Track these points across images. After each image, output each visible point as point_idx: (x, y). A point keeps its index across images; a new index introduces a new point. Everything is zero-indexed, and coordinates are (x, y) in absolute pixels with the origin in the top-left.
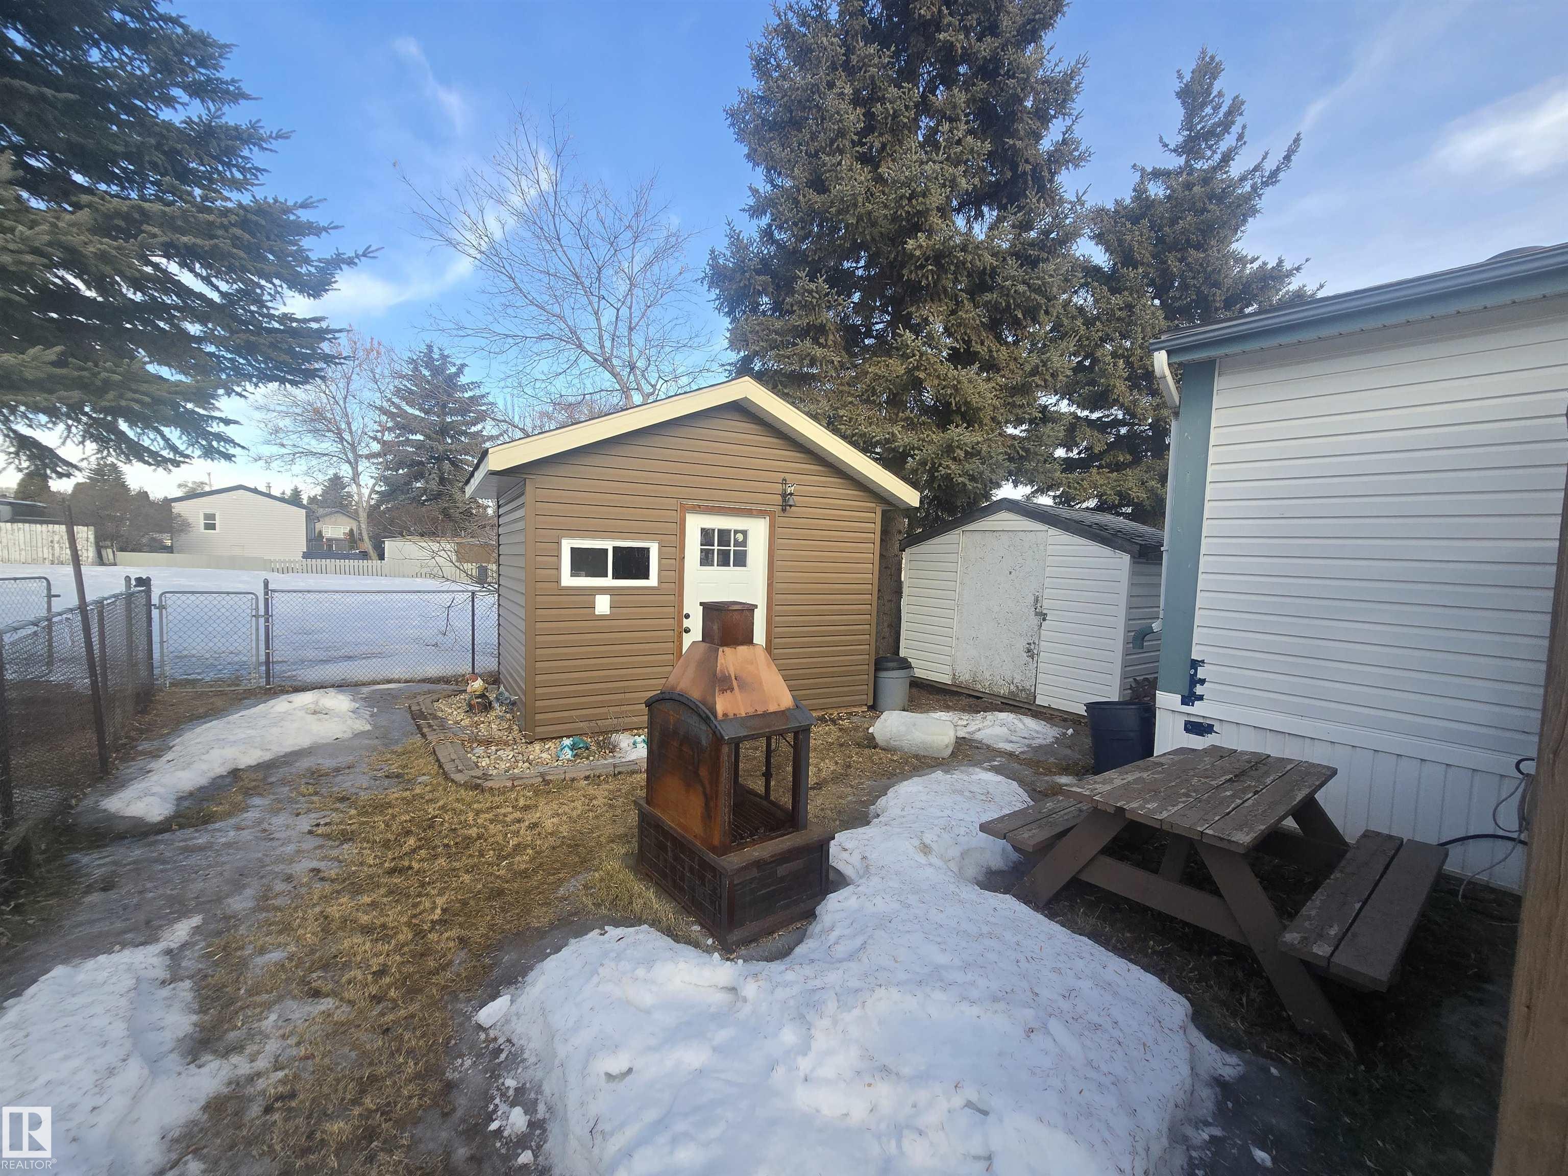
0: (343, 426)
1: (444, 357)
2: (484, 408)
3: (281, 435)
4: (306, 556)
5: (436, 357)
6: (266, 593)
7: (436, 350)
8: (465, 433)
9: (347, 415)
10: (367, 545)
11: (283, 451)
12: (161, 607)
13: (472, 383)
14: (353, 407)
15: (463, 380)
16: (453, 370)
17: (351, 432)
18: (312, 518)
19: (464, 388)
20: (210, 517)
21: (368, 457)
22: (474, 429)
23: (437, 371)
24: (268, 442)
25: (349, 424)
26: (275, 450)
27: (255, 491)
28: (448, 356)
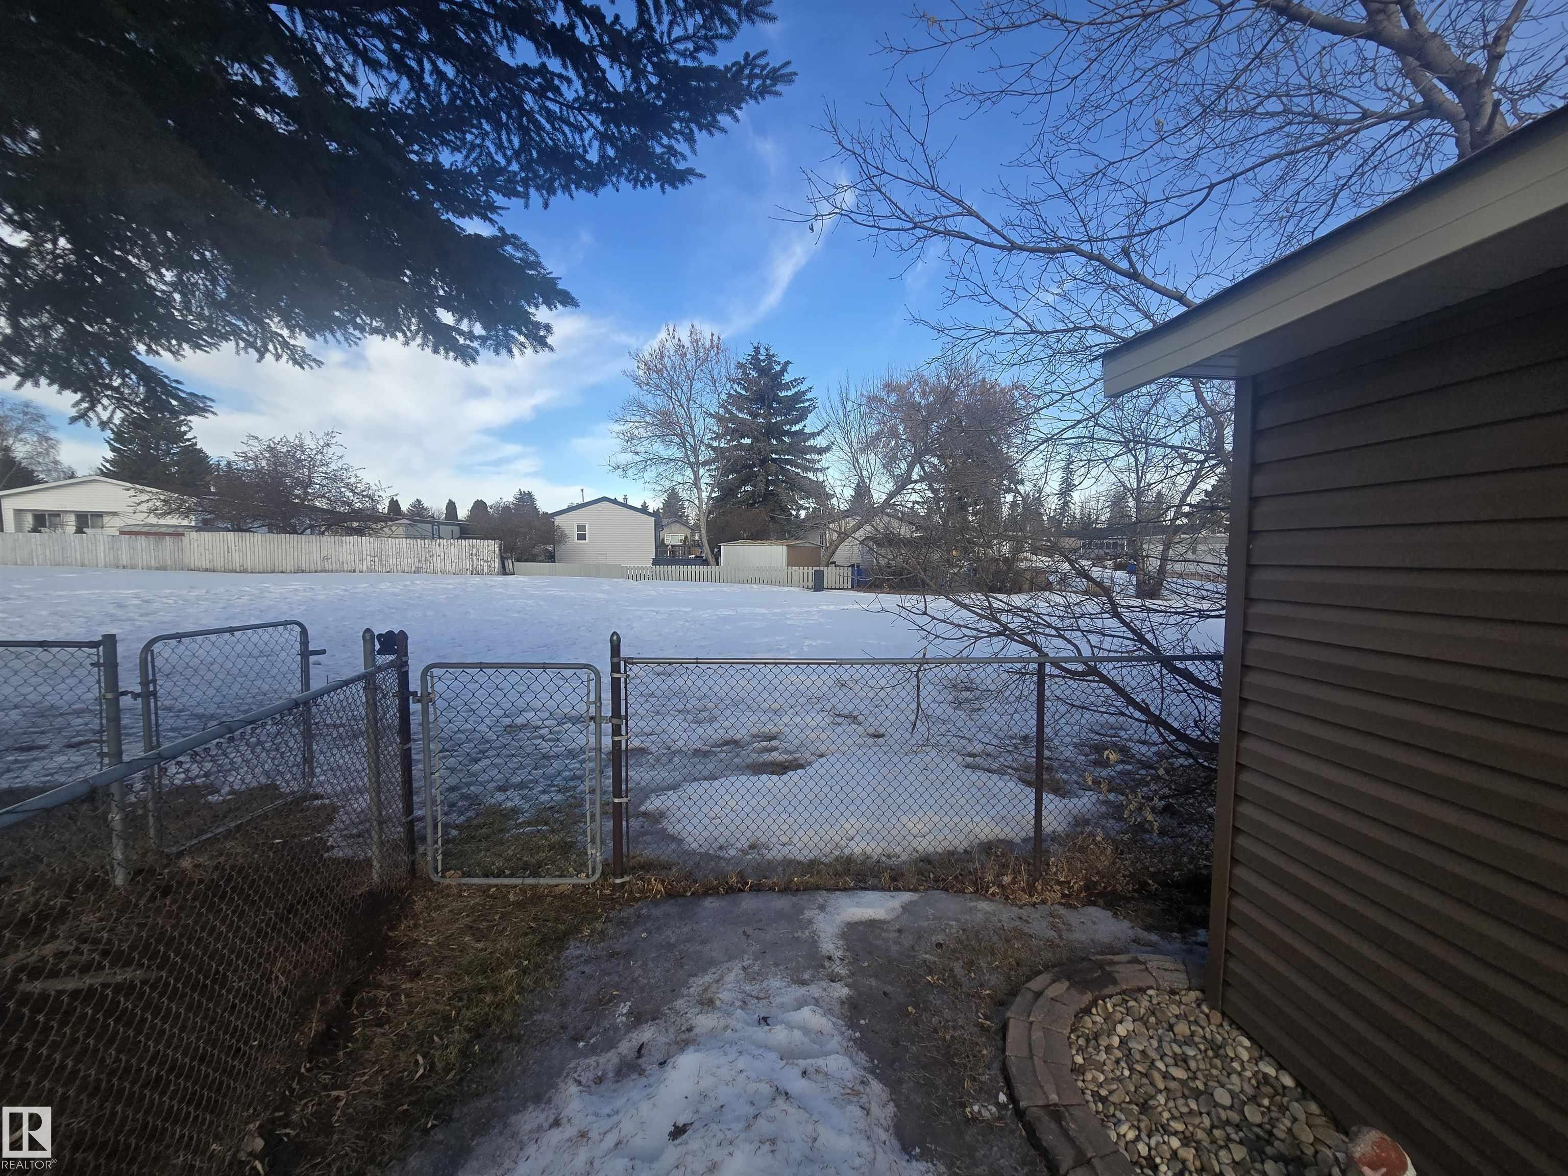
0: (687, 429)
1: (770, 357)
2: (807, 404)
3: (635, 442)
4: (656, 562)
5: (762, 358)
6: (615, 668)
7: (762, 351)
8: (788, 433)
9: (690, 418)
10: (707, 552)
11: (638, 458)
12: (426, 699)
13: (795, 380)
14: (696, 412)
15: (787, 378)
16: (778, 368)
17: (694, 436)
18: (659, 526)
19: (787, 387)
20: (581, 528)
21: (705, 464)
22: (794, 429)
23: (764, 372)
24: (624, 451)
25: (692, 427)
26: (629, 457)
27: (615, 502)
28: (773, 356)
